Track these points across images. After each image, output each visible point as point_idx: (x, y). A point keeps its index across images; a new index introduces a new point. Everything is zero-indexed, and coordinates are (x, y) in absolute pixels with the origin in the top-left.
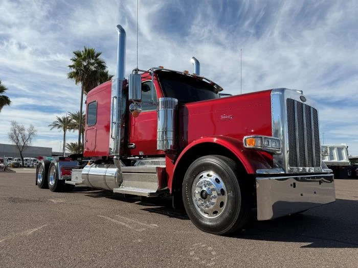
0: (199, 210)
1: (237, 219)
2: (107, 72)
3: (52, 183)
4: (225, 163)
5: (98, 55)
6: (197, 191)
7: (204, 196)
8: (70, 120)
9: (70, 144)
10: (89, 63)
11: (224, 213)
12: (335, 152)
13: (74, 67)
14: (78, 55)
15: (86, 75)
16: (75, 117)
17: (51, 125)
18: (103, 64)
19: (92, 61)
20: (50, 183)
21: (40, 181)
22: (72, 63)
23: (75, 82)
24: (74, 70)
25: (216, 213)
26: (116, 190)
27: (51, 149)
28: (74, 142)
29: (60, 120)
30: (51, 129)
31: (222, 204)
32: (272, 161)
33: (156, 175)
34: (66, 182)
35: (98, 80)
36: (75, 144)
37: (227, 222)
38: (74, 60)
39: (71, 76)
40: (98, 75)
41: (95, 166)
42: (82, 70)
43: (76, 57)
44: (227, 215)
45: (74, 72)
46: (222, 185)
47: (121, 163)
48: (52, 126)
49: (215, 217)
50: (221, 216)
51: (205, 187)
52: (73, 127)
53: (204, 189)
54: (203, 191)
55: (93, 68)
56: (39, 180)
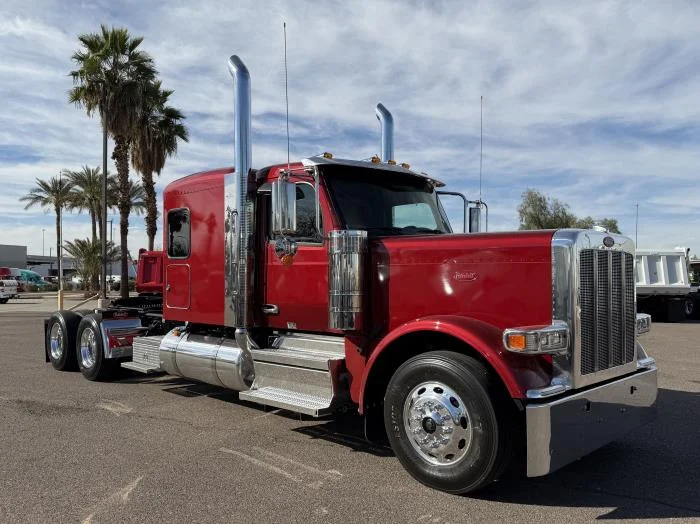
0: (418, 449)
1: (490, 470)
2: (159, 85)
3: (87, 362)
4: (467, 371)
5: (136, 43)
6: (415, 416)
7: (429, 427)
8: (69, 188)
9: (74, 244)
10: (117, 65)
11: (466, 459)
12: (661, 265)
13: (83, 76)
14: (91, 44)
15: (112, 94)
16: (79, 179)
17: (24, 199)
18: (147, 64)
19: (124, 59)
20: (84, 363)
21: (56, 354)
22: (78, 66)
23: (85, 110)
24: (85, 83)
25: (450, 457)
26: (244, 395)
27: (25, 248)
28: (82, 239)
29: (44, 185)
30: (26, 208)
31: (462, 444)
32: (551, 365)
33: (329, 374)
34: (124, 365)
35: (138, 103)
36: (84, 242)
37: (472, 474)
38: (81, 58)
39: (77, 98)
40: (139, 92)
41: (186, 336)
42: (101, 81)
43: (85, 51)
44: (471, 463)
45: (82, 88)
46: (463, 410)
47: (249, 343)
48: (28, 202)
49: (450, 463)
50: (460, 464)
51: (431, 410)
52: (77, 201)
53: (429, 414)
54: (427, 419)
55: (124, 76)
56: (53, 354)
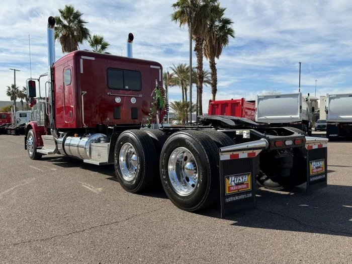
13: (179, 6)
15: (194, 13)
24: (179, 9)
28: (178, 101)
35: (208, 17)
36: (179, 103)
39: (175, 18)
42: (188, 7)
55: (201, 2)
